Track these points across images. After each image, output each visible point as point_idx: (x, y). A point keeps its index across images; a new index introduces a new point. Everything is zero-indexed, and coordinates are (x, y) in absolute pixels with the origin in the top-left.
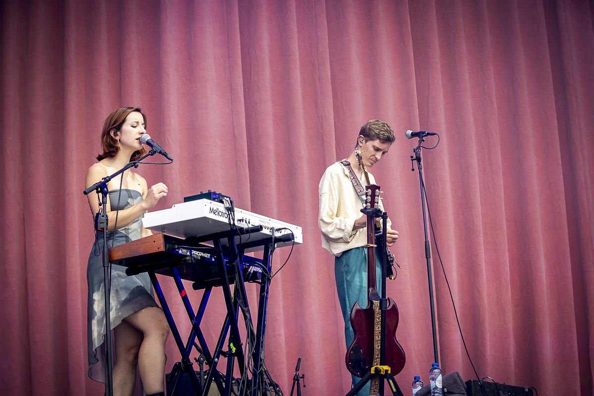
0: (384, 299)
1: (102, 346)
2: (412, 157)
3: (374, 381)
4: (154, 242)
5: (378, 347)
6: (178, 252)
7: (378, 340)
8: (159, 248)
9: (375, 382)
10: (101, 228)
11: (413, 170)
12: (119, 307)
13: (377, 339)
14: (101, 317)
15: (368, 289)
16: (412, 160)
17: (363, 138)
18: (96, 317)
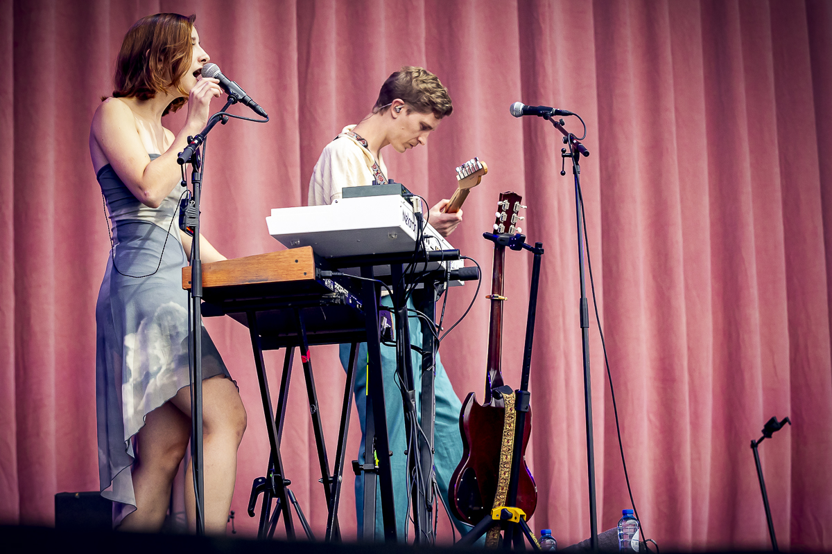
0: (524, 392)
1: (138, 439)
2: (563, 151)
3: (492, 533)
4: (297, 261)
5: (505, 474)
6: (324, 282)
7: (506, 463)
8: (305, 274)
9: (493, 535)
10: (190, 227)
11: (563, 174)
12: (173, 366)
13: (505, 460)
14: (139, 380)
15: (488, 373)
16: (563, 156)
17: (402, 104)
18: (131, 380)
